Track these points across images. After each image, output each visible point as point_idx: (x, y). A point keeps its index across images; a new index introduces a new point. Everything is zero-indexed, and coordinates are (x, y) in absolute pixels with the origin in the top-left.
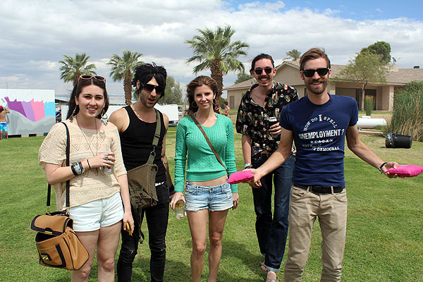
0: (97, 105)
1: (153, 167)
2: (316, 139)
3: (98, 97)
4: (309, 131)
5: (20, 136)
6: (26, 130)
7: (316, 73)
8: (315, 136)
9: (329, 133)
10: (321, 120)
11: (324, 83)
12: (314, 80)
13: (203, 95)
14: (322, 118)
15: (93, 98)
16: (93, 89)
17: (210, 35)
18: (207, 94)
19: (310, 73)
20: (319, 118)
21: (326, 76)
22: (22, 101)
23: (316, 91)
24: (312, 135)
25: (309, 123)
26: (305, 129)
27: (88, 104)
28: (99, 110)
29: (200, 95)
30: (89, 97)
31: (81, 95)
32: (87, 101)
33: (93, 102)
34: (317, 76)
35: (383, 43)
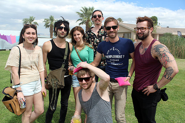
0: (33, 37)
1: (63, 70)
2: (112, 58)
3: (33, 34)
4: (109, 55)
5: (5, 50)
6: (8, 48)
7: (112, 28)
8: (112, 57)
9: (117, 56)
10: (114, 50)
11: (116, 33)
12: (111, 32)
13: (77, 35)
14: (115, 49)
15: (31, 34)
16: (31, 30)
17: (86, 10)
18: (79, 34)
19: (109, 28)
20: (113, 49)
21: (116, 29)
22: (6, 35)
23: (112, 37)
24: (110, 56)
25: (109, 51)
26: (107, 54)
27: (29, 37)
28: (34, 39)
29: (75, 35)
30: (29, 33)
31: (25, 33)
32: (28, 36)
33: (31, 36)
34: (112, 30)
35: (155, 17)
